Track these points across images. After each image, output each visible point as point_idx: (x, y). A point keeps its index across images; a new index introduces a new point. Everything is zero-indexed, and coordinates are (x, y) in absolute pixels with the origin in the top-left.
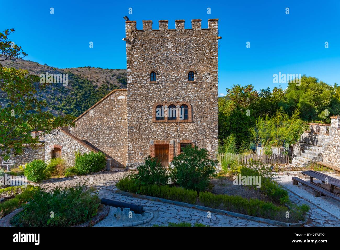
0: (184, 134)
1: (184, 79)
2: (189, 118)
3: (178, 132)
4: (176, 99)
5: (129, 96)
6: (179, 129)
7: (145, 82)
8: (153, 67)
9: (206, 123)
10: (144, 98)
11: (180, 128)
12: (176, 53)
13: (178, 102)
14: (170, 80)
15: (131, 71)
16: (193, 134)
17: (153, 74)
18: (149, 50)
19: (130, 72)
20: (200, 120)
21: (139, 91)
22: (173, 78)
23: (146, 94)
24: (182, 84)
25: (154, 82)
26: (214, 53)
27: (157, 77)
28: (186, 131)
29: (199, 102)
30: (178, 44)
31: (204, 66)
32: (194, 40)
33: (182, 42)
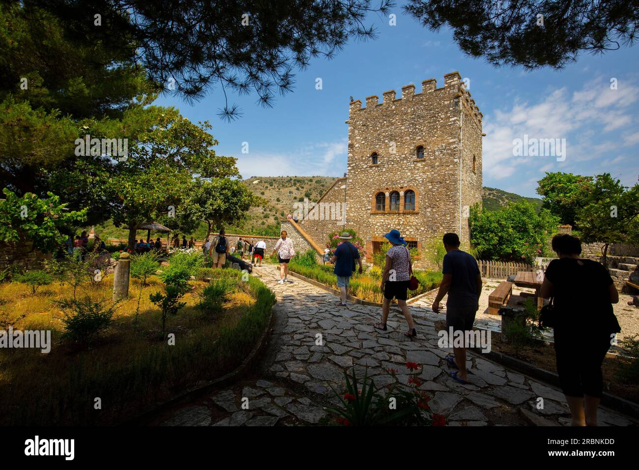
0: (408, 230)
1: (410, 157)
2: (415, 208)
4: (400, 183)
5: (348, 183)
6: (401, 223)
7: (365, 166)
8: (375, 148)
9: (438, 215)
10: (363, 185)
11: (404, 222)
12: (401, 127)
13: (402, 188)
14: (393, 161)
15: (352, 156)
16: (419, 229)
17: (375, 156)
18: (372, 128)
20: (430, 210)
21: (359, 178)
22: (397, 157)
23: (366, 180)
24: (408, 164)
25: (375, 165)
26: (452, 117)
27: (379, 159)
28: (410, 226)
29: (430, 185)
30: (405, 114)
31: (437, 137)
32: (425, 105)
33: (409, 111)
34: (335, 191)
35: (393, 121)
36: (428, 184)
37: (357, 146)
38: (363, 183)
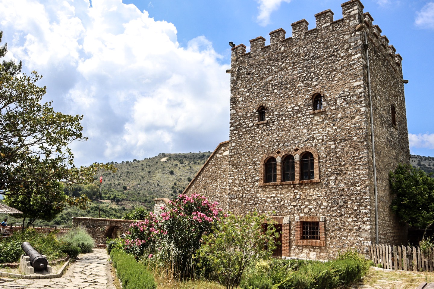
0: (307, 206)
1: (305, 110)
2: (315, 176)
3: (297, 202)
4: (294, 144)
5: (231, 148)
6: (298, 197)
7: (251, 125)
8: (262, 100)
9: (345, 184)
10: (249, 149)
11: (300, 195)
12: (293, 71)
13: (296, 150)
14: (284, 115)
15: (235, 112)
16: (321, 205)
17: (262, 111)
18: (258, 76)
19: (234, 114)
20: (334, 178)
21: (243, 140)
22: (289, 110)
23: (252, 142)
24: (303, 118)
25: (263, 122)
26: (355, 54)
27: (267, 114)
28: (309, 201)
29: (332, 144)
30: (296, 56)
31: (338, 81)
32: (320, 43)
33: (301, 52)
34: (217, 159)
35: (282, 66)
36: (329, 143)
37: (240, 99)
38: (249, 147)
